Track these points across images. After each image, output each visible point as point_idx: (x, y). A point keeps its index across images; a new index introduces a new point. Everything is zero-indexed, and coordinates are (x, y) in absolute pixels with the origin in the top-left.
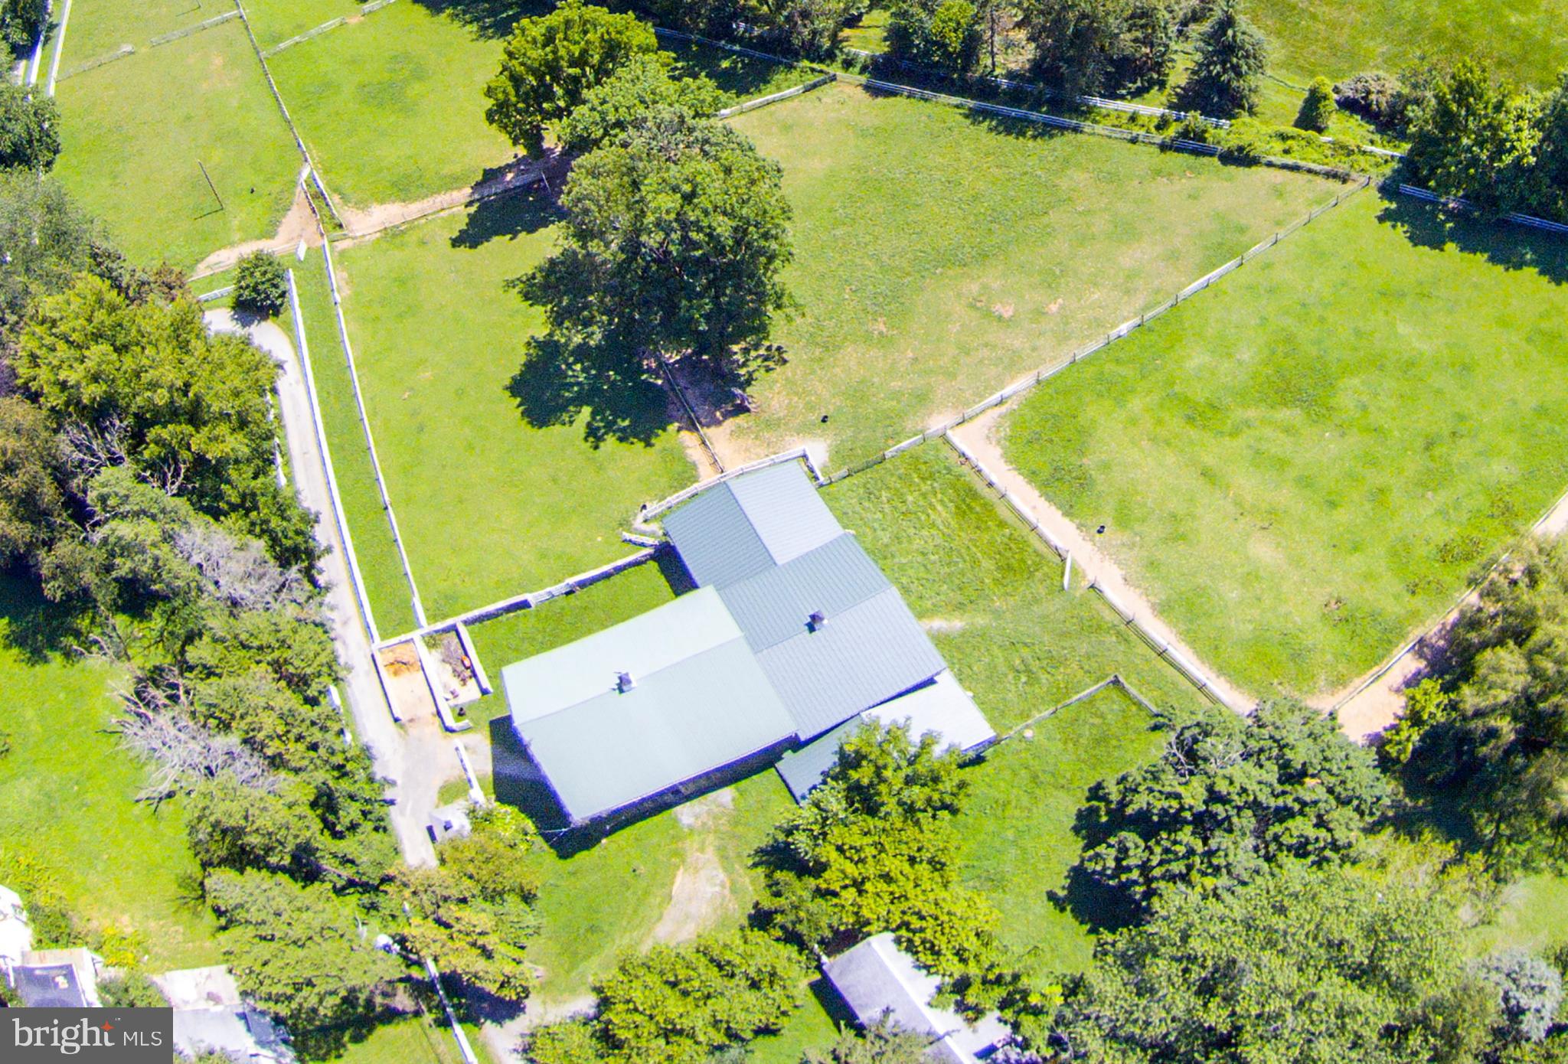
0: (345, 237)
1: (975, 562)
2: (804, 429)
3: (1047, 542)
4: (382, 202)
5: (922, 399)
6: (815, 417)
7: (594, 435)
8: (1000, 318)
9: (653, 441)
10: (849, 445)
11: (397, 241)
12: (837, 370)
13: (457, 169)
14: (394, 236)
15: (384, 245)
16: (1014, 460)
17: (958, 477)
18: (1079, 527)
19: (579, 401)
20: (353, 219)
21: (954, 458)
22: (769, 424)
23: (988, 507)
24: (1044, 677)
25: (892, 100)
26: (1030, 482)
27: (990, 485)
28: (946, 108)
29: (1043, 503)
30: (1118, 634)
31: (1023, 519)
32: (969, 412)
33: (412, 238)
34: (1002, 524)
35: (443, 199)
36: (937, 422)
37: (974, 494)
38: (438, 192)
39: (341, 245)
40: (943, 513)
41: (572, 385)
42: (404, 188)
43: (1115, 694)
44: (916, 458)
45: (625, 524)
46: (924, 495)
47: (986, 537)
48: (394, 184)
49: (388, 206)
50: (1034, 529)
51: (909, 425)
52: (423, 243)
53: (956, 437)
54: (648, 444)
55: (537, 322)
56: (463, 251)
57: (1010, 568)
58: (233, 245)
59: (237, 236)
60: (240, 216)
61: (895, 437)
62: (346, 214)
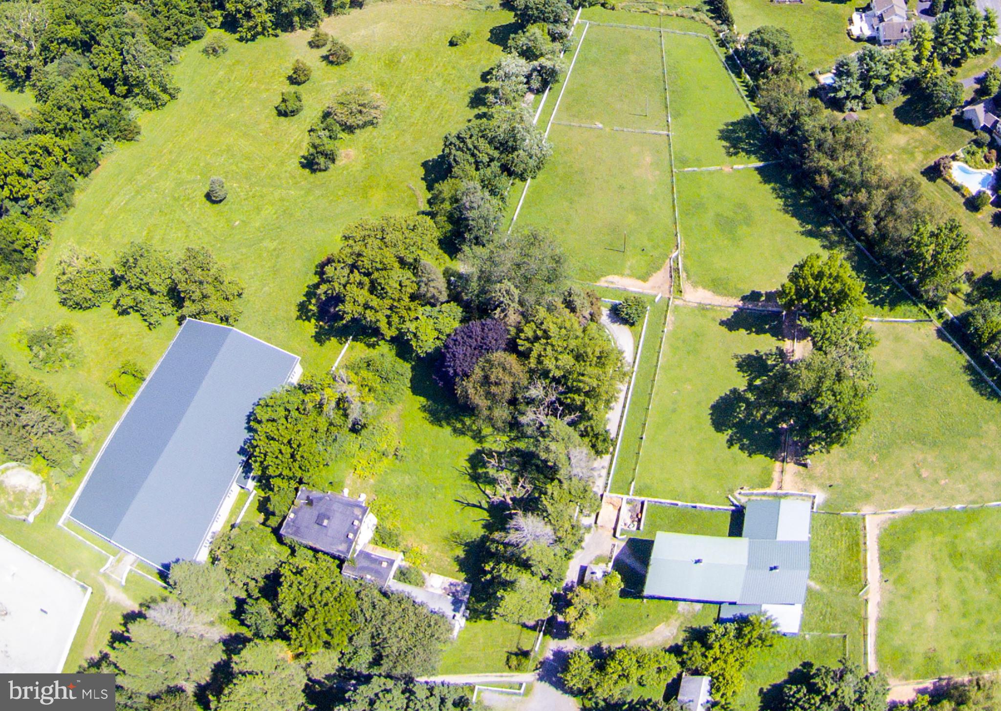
0: (681, 299)
1: (839, 569)
2: (822, 486)
3: (866, 576)
4: (704, 288)
5: (867, 497)
6: (828, 483)
7: (731, 441)
8: (920, 476)
10: (832, 501)
11: (703, 312)
12: (848, 468)
14: (703, 309)
15: (697, 312)
16: (880, 539)
17: (858, 534)
18: (881, 576)
20: (687, 290)
21: (861, 526)
23: (858, 552)
24: (827, 621)
25: (945, 343)
26: (878, 550)
27: (865, 543)
29: (876, 560)
30: (860, 621)
31: (865, 562)
32: (881, 511)
33: (710, 313)
34: (858, 561)
36: (866, 509)
37: (857, 545)
38: (732, 296)
39: (677, 302)
40: (843, 545)
44: (849, 519)
45: (731, 491)
46: (842, 535)
47: (849, 562)
48: (713, 280)
49: (706, 291)
51: (856, 506)
53: (868, 518)
56: (723, 330)
57: (848, 578)
58: (622, 275)
59: (627, 271)
60: (633, 260)
61: (848, 507)
62: (685, 285)
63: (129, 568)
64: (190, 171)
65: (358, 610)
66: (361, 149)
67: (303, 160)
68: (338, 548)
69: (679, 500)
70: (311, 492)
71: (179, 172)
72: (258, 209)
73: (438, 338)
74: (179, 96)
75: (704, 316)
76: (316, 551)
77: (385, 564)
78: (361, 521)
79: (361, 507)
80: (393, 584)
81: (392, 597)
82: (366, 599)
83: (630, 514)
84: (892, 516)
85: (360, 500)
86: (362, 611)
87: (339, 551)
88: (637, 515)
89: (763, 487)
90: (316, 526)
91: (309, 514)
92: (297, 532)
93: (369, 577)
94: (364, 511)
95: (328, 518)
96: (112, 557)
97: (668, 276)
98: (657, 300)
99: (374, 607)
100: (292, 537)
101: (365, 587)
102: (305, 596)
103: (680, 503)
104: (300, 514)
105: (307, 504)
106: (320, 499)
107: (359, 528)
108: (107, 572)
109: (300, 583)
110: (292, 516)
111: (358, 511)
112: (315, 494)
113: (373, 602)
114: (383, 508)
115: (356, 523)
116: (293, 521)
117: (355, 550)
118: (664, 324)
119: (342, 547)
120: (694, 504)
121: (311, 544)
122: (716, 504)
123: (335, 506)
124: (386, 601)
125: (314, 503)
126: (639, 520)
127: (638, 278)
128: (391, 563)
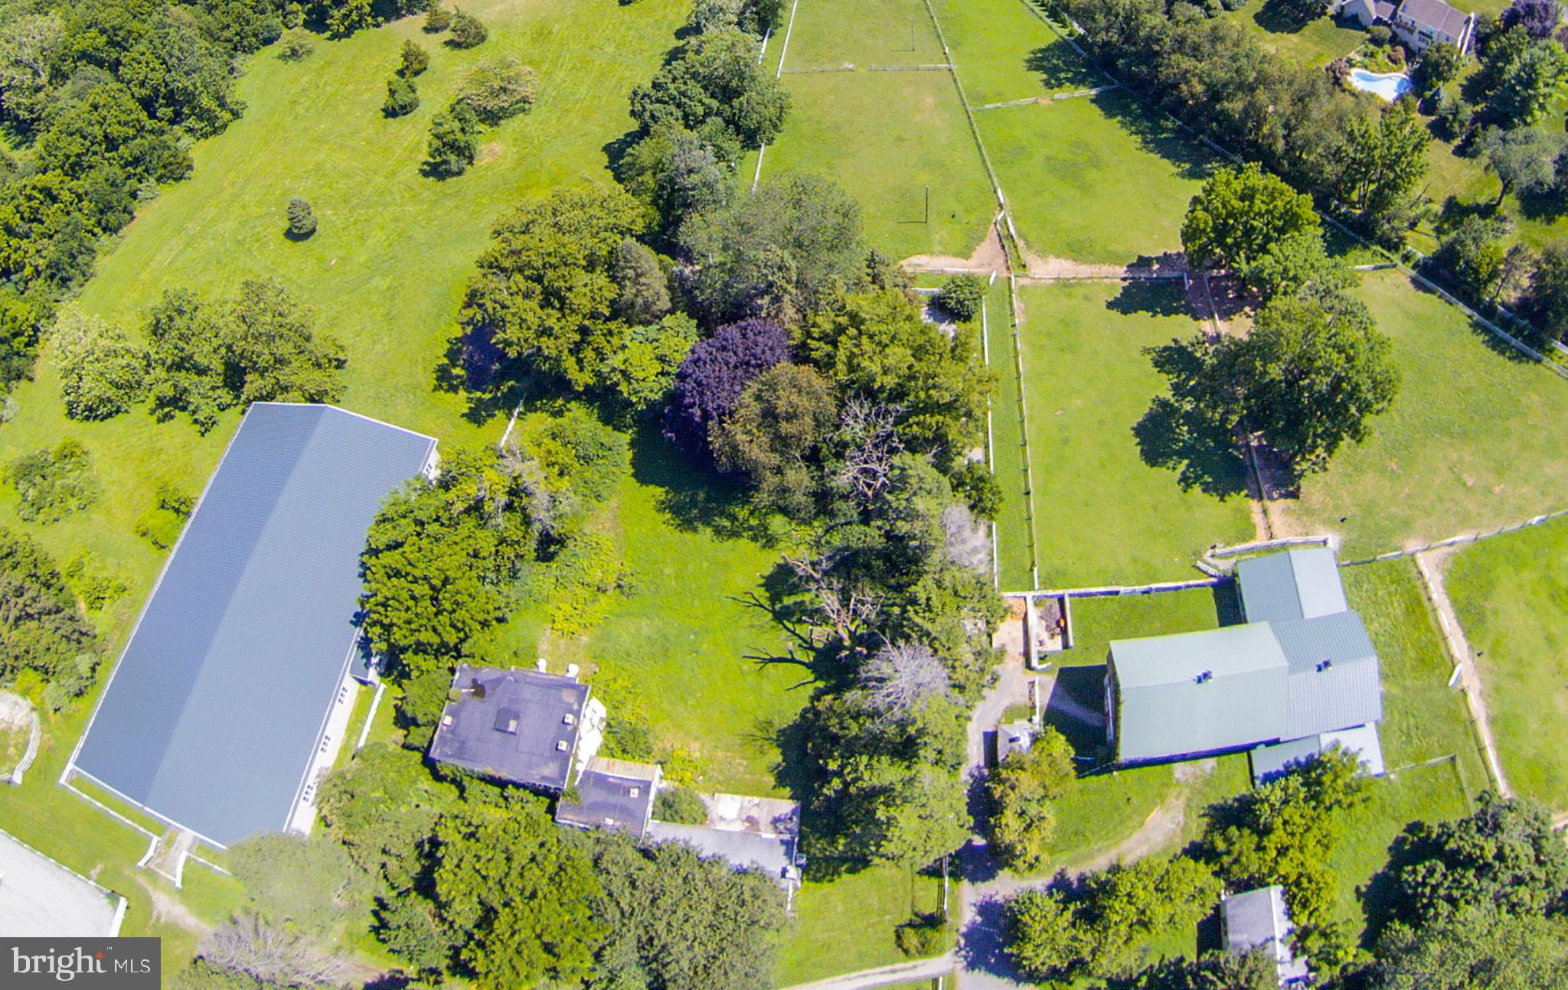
0: (1027, 276)
1: (1404, 650)
2: (1328, 523)
3: (1448, 650)
4: (1058, 257)
5: (1405, 526)
6: (1338, 516)
7: (1186, 481)
8: (1465, 484)
9: (1227, 498)
10: (1353, 544)
11: (1067, 290)
12: (1359, 488)
13: (1119, 248)
14: (1065, 286)
15: (1057, 291)
16: (1448, 588)
17: (1414, 587)
18: (1470, 647)
19: (1181, 454)
20: (1033, 263)
21: (1414, 574)
22: (1309, 512)
23: (1424, 615)
24: (1415, 741)
25: (1428, 295)
26: (1452, 606)
27: (1430, 599)
28: (1461, 313)
29: (1454, 622)
30: (1465, 727)
31: (1440, 630)
32: (1434, 544)
33: (1080, 291)
34: (1428, 629)
35: (1106, 269)
36: (1412, 545)
37: (1419, 603)
38: (1104, 263)
39: (1023, 281)
40: (1397, 609)
41: (1179, 441)
42: (1077, 251)
43: (1449, 768)
44: (1391, 566)
45: (1198, 554)
46: (1389, 593)
47: (1417, 635)
48: (1068, 245)
49: (1063, 261)
50: (1445, 639)
51: (1395, 541)
52: (1086, 298)
53: (1420, 558)
54: (1222, 500)
55: (1162, 387)
56: (1115, 314)
57: (1423, 660)
58: (932, 254)
59: (937, 248)
60: (941, 232)
61: (1383, 547)
62: (1028, 257)
63: (184, 855)
64: (260, 203)
65: (603, 894)
66: (510, 141)
67: (426, 167)
68: (544, 773)
69: (1118, 584)
70: (477, 670)
71: (244, 207)
72: (363, 238)
73: (663, 374)
74: (245, 113)
75: (1069, 295)
76: (502, 784)
77: (635, 793)
78: (577, 714)
79: (573, 686)
80: (658, 831)
81: (661, 856)
82: (614, 869)
83: (1044, 623)
84: (1451, 549)
85: (569, 675)
86: (610, 894)
87: (544, 778)
88: (1058, 623)
89: (1244, 540)
90: (498, 736)
91: (480, 714)
92: (460, 753)
93: (610, 821)
94: (581, 693)
95: (517, 717)
96: (156, 839)
97: (999, 246)
98: (991, 281)
99: (633, 884)
100: (456, 762)
101: (608, 844)
102: (491, 883)
103: (1122, 589)
104: (462, 715)
105: (474, 694)
106: (498, 681)
107: (576, 729)
108: (152, 866)
109: (478, 858)
110: (448, 720)
111: (569, 697)
112: (487, 673)
113: (630, 876)
114: (613, 686)
115: (570, 718)
116: (452, 729)
117: (575, 773)
118: (1012, 315)
119: (550, 770)
120: (1145, 587)
121: (490, 771)
122: (1182, 579)
123: (527, 692)
124: (651, 867)
125: (488, 691)
126: (1064, 632)
127: (956, 255)
128: (645, 786)
